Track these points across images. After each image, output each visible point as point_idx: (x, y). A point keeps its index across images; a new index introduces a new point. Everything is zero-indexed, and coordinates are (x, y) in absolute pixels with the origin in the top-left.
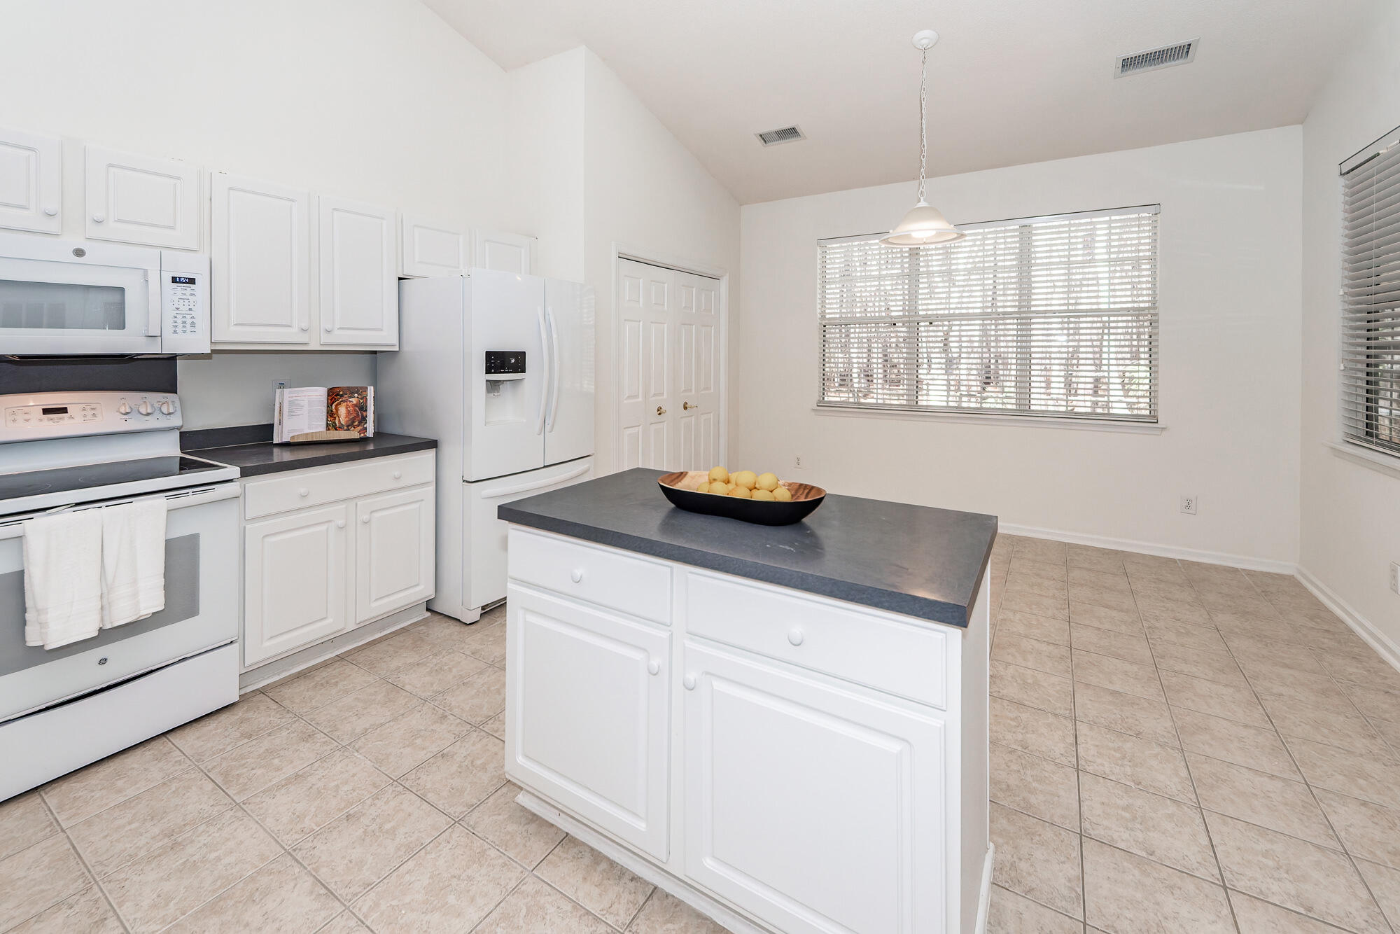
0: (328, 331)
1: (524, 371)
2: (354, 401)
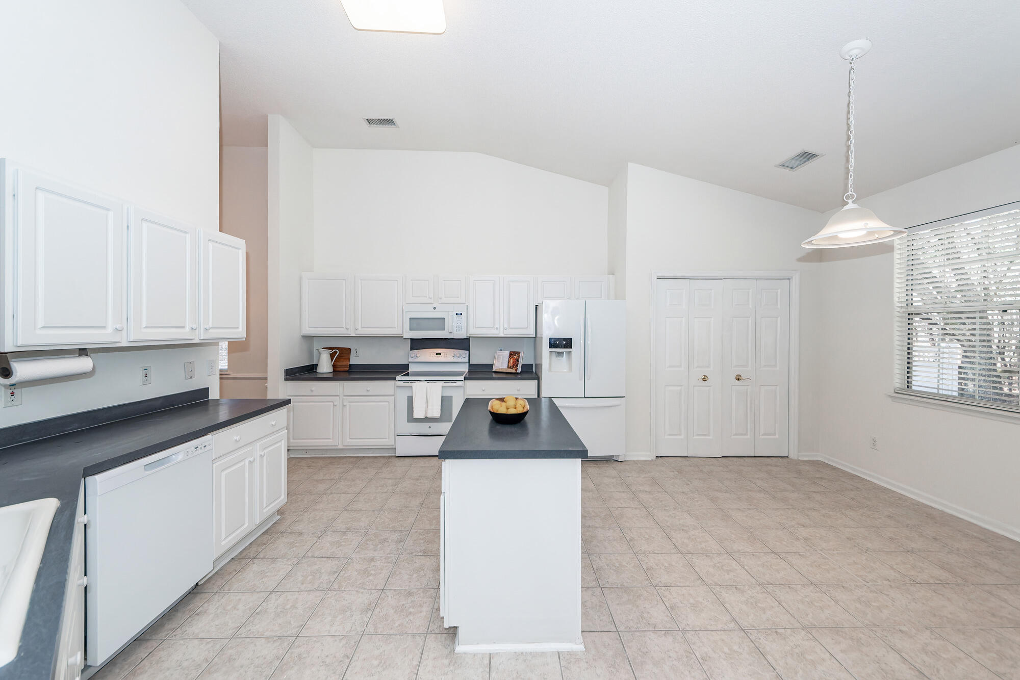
0: (506, 329)
1: (571, 348)
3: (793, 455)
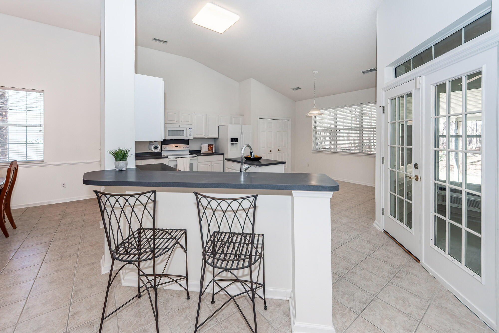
0: (208, 135)
1: (237, 142)
2: (212, 146)
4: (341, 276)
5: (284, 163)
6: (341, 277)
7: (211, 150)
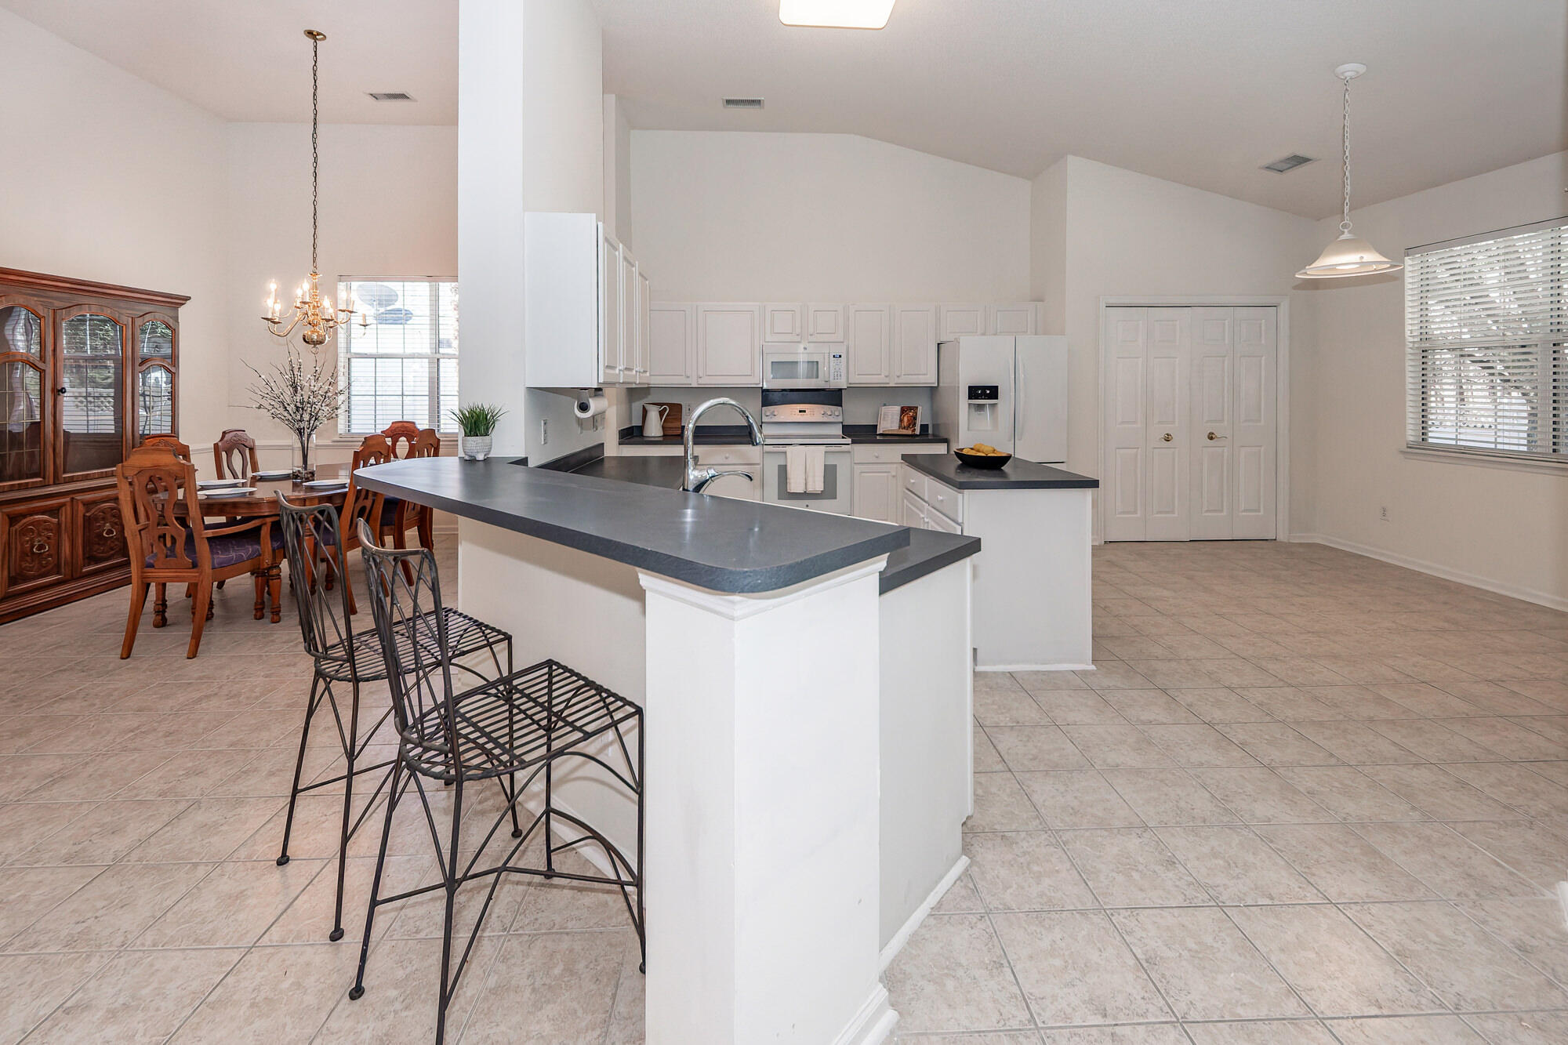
0: (898, 377)
1: (997, 399)
2: (911, 414)
3: (1282, 537)
4: (1040, 1025)
5: (1093, 484)
6: (1033, 1026)
7: (910, 425)
